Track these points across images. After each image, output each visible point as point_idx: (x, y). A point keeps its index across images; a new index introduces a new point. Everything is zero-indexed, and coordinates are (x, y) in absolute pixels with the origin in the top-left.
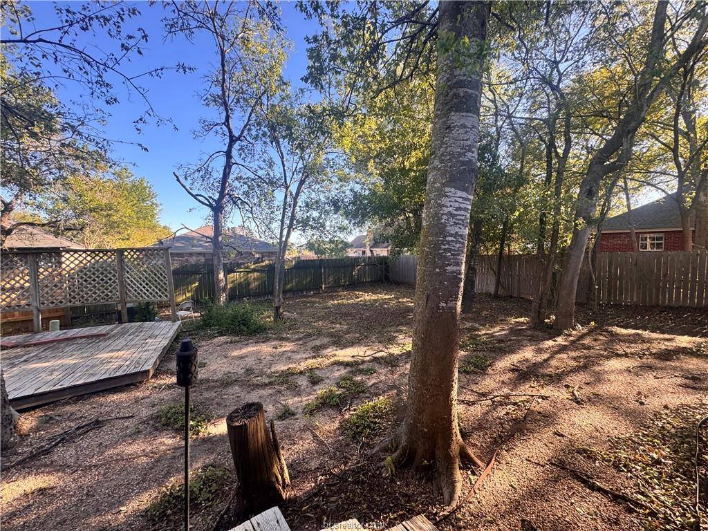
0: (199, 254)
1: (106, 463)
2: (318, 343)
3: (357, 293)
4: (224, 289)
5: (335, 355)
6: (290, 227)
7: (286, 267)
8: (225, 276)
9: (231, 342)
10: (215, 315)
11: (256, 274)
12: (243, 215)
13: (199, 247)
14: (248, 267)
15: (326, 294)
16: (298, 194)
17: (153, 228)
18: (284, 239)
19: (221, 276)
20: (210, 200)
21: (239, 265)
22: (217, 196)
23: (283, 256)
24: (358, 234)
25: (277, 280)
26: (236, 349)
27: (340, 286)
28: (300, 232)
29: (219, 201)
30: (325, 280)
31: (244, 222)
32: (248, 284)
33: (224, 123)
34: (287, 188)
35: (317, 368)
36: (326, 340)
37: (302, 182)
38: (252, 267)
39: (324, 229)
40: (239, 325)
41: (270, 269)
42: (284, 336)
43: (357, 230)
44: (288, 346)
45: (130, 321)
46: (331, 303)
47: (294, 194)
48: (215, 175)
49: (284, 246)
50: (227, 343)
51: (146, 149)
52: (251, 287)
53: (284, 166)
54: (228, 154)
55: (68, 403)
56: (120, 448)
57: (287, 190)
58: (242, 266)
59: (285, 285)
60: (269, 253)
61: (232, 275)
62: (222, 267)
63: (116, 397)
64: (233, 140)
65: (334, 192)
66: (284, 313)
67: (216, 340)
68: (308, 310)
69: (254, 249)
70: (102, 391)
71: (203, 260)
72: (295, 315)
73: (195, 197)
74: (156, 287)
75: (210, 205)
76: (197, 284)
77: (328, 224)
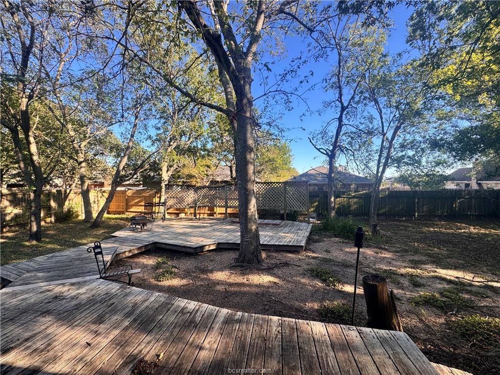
0: (315, 185)
1: (295, 282)
2: (416, 258)
3: (459, 224)
4: (334, 208)
5: (436, 271)
6: (386, 165)
7: (380, 196)
8: (335, 200)
9: (343, 242)
10: (330, 224)
11: (355, 200)
12: (347, 158)
13: (315, 180)
14: (350, 195)
15: (419, 221)
16: (393, 138)
17: (289, 169)
18: (379, 175)
19: (332, 199)
20: (328, 151)
21: (343, 193)
22: (331, 148)
23: (379, 187)
24: (460, 167)
25: (373, 205)
26: (347, 247)
27: (436, 216)
28: (395, 169)
29: (333, 151)
30: (418, 209)
31: (347, 163)
32: (349, 206)
33: (338, 100)
34: (384, 135)
35: (417, 276)
36: (424, 258)
37: (397, 128)
38: (353, 195)
39: (420, 165)
40: (348, 233)
41: (367, 197)
42: (383, 246)
43: (459, 163)
44: (388, 255)
45: (287, 220)
46: (425, 229)
47: (390, 138)
48: (330, 134)
49: (379, 180)
50: (340, 242)
51: (304, 129)
52: (351, 209)
53: (382, 118)
54: (340, 119)
55: (273, 252)
56: (298, 278)
57: (384, 137)
58: (346, 194)
59: (379, 209)
60: (363, 184)
61: (338, 199)
62: (333, 193)
63: (290, 255)
64: (343, 109)
65: (431, 131)
66: (380, 231)
67: (332, 239)
68: (402, 232)
69: (354, 182)
70: (284, 251)
71: (317, 188)
72: (389, 234)
73: (318, 150)
74: (301, 203)
75: (327, 154)
76: (317, 203)
77: (424, 160)
